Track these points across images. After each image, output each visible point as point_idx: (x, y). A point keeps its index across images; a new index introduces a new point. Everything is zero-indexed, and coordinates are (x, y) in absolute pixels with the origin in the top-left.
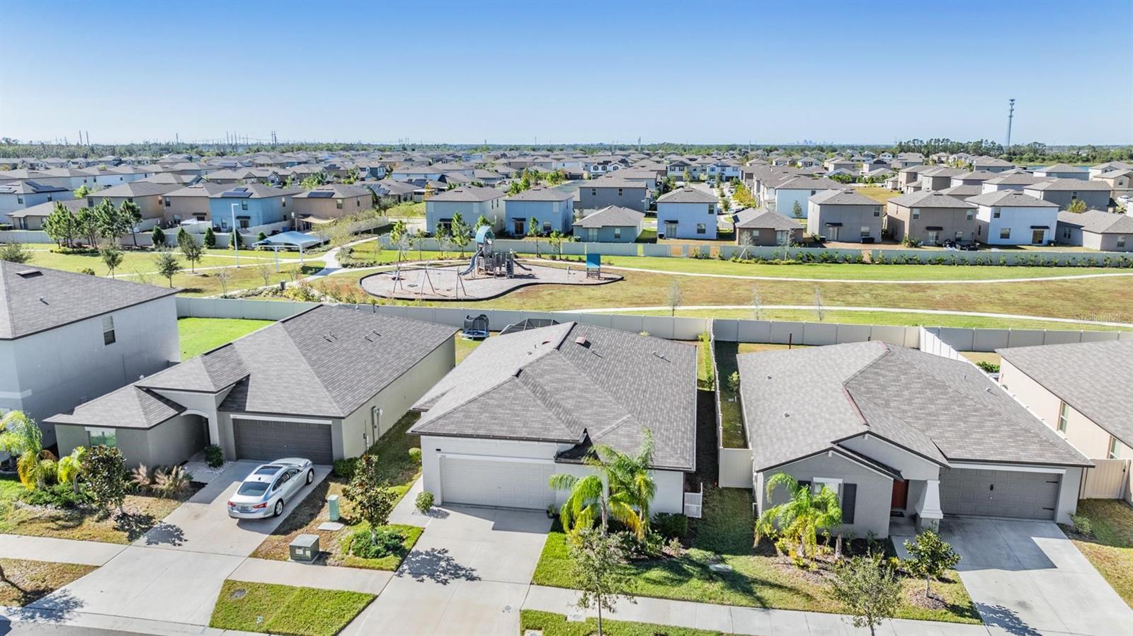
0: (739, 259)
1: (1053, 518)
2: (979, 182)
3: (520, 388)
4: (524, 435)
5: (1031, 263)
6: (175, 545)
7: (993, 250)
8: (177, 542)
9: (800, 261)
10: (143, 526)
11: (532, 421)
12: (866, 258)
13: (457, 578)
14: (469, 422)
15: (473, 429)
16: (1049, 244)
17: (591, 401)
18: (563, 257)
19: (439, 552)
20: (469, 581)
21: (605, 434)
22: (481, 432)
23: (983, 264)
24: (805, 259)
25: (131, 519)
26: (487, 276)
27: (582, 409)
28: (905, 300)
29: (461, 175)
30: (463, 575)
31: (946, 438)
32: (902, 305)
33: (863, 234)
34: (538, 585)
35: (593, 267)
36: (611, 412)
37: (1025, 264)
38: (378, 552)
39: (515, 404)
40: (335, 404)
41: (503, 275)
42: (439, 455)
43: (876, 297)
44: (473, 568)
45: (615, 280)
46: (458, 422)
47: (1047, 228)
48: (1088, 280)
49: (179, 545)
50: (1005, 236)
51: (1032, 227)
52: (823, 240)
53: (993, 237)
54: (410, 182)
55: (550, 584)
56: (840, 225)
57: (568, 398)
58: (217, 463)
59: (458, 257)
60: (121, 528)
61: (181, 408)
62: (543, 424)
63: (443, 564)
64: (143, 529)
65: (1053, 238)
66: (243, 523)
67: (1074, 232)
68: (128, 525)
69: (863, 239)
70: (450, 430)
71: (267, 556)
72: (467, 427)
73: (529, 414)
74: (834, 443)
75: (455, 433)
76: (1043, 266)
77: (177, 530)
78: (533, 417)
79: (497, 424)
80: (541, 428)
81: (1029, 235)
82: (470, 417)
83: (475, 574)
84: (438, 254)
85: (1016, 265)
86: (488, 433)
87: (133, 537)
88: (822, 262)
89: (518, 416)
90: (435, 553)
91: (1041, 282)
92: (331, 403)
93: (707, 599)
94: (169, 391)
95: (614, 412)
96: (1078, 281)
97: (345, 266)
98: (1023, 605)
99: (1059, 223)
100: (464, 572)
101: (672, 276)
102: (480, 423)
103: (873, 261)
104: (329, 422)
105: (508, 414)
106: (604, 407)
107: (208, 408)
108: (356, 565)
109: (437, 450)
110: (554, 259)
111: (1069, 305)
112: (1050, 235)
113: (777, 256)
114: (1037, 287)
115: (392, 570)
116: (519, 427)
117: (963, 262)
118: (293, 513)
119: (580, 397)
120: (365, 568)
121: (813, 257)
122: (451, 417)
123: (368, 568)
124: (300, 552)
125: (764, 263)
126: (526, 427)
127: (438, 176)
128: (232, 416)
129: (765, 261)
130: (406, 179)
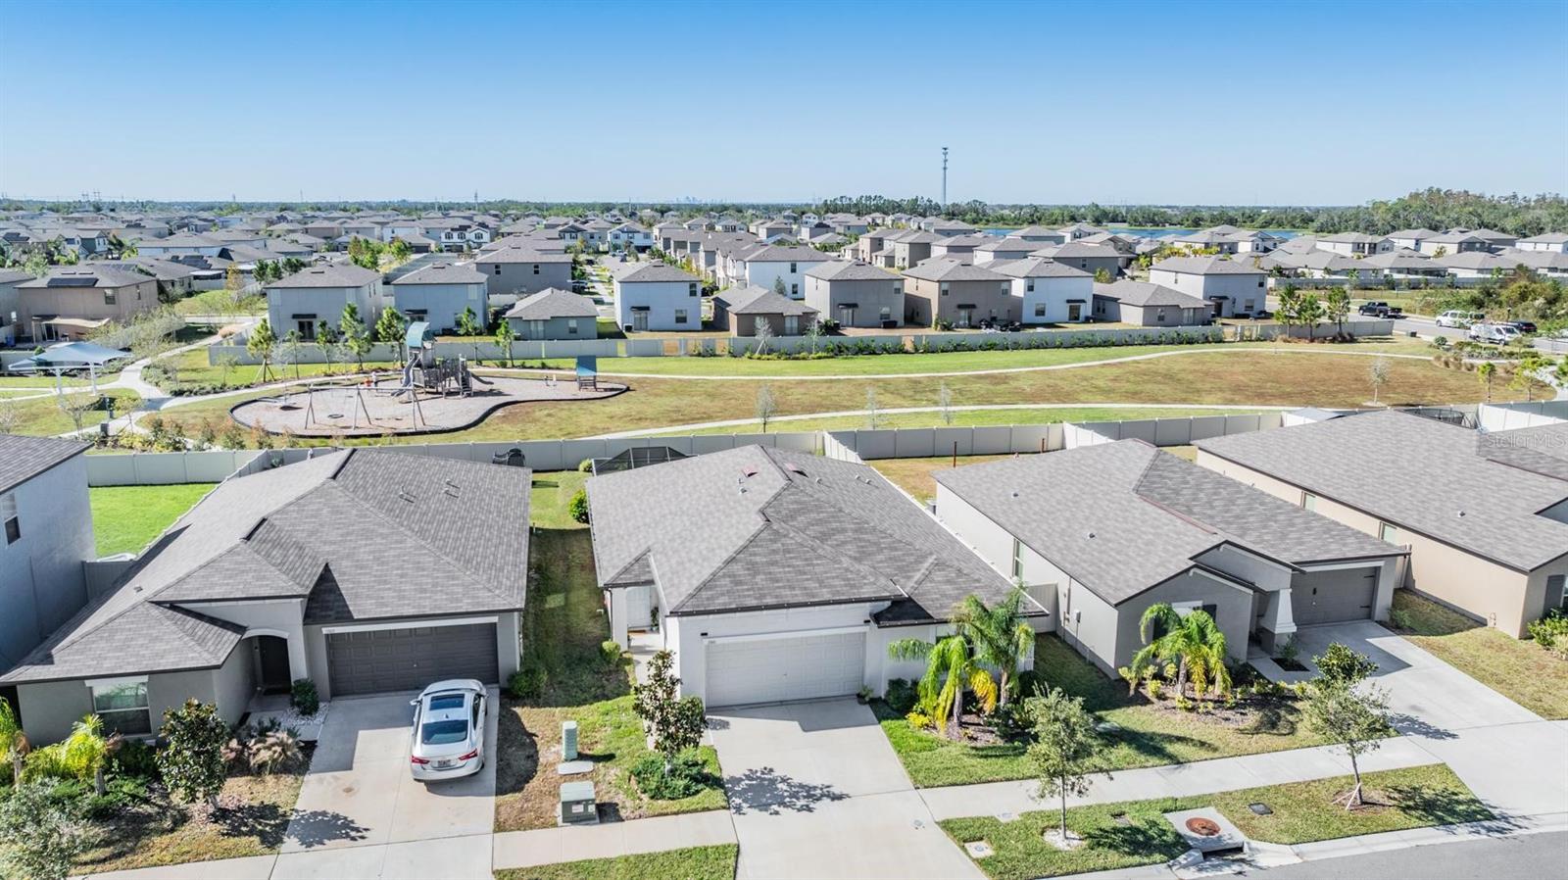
0: (757, 355)
1: (1369, 616)
2: (969, 249)
3: (785, 536)
4: (827, 597)
5: (1087, 343)
6: (354, 839)
7: (1040, 330)
8: (353, 834)
9: (831, 354)
10: (272, 822)
11: (828, 578)
12: (909, 346)
13: (817, 800)
14: (743, 590)
15: (756, 598)
16: (1087, 320)
17: (875, 544)
18: (517, 363)
19: (763, 773)
20: (836, 802)
21: (919, 583)
22: (769, 601)
23: (1038, 347)
24: (836, 351)
25: (239, 814)
26: (430, 396)
27: (870, 555)
28: (997, 395)
29: (250, 248)
30: (823, 795)
31: (1267, 541)
32: (997, 400)
33: (882, 316)
34: (926, 787)
35: (587, 374)
36: (908, 555)
37: (1082, 345)
38: (687, 788)
39: (791, 558)
40: (497, 592)
41: (458, 393)
42: (706, 641)
43: (960, 392)
44: (827, 784)
45: (622, 392)
46: (728, 592)
47: (1083, 301)
48: (1158, 359)
49: (363, 838)
50: (1040, 313)
51: (1068, 301)
52: (837, 326)
53: (1028, 315)
54: (175, 259)
55: (940, 783)
56: (855, 306)
57: (844, 543)
58: (309, 709)
59: (355, 370)
60: (235, 832)
61: (239, 629)
62: (844, 580)
63: (782, 786)
64: (276, 825)
65: (1090, 314)
66: (434, 786)
67: (1109, 306)
68: (246, 825)
69: (885, 323)
70: (724, 604)
71: (522, 826)
72: (745, 596)
73: (818, 569)
74: (1191, 559)
75: (733, 606)
76: (1100, 346)
77: (336, 817)
78: (826, 573)
79: (784, 587)
80: (846, 585)
81: (1064, 311)
82: (740, 583)
83: (836, 790)
84: (324, 368)
85: (1073, 346)
86: (781, 601)
87: (272, 841)
88: (857, 354)
89: (805, 573)
90: (759, 774)
91: (1114, 365)
92: (490, 591)
93: (1125, 765)
94: (214, 604)
95: (912, 554)
96: (1150, 362)
97: (179, 393)
98: (1414, 708)
99: (1095, 297)
100: (818, 792)
101: (690, 381)
102: (759, 589)
103: (917, 350)
104: (494, 619)
105: (789, 572)
106: (896, 549)
107: (288, 624)
108: (669, 811)
109: (703, 634)
110: (504, 366)
111: (1168, 389)
112: (1086, 310)
113: (802, 349)
114: (1116, 371)
115: (724, 808)
116: (816, 588)
117: (1016, 346)
118: (500, 759)
119: (860, 540)
120: (684, 812)
121: (847, 348)
122: (716, 586)
123: (688, 812)
124: (578, 809)
125: (789, 359)
126: (825, 587)
127: (217, 251)
128: (325, 630)
129: (790, 355)
130: (168, 256)
